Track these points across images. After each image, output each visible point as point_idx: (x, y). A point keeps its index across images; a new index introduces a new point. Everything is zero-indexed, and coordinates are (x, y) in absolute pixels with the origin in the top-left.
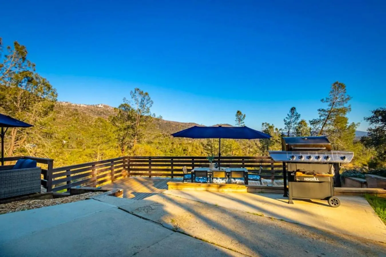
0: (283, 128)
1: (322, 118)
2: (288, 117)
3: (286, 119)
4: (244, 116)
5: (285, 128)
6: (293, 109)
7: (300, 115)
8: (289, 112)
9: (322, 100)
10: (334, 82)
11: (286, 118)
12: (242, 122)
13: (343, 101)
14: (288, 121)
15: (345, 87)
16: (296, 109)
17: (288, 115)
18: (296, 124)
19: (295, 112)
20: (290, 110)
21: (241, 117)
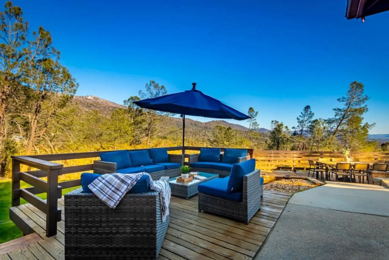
0: (296, 127)
1: (338, 117)
2: (301, 115)
3: (299, 118)
4: (257, 113)
5: (298, 126)
6: (307, 108)
7: (313, 114)
8: (303, 110)
9: (339, 100)
10: (352, 82)
11: (300, 116)
12: (254, 119)
13: (360, 101)
14: (301, 119)
15: (363, 87)
16: (311, 107)
17: (302, 113)
18: (309, 122)
19: (309, 111)
20: (304, 108)
21: (253, 114)
